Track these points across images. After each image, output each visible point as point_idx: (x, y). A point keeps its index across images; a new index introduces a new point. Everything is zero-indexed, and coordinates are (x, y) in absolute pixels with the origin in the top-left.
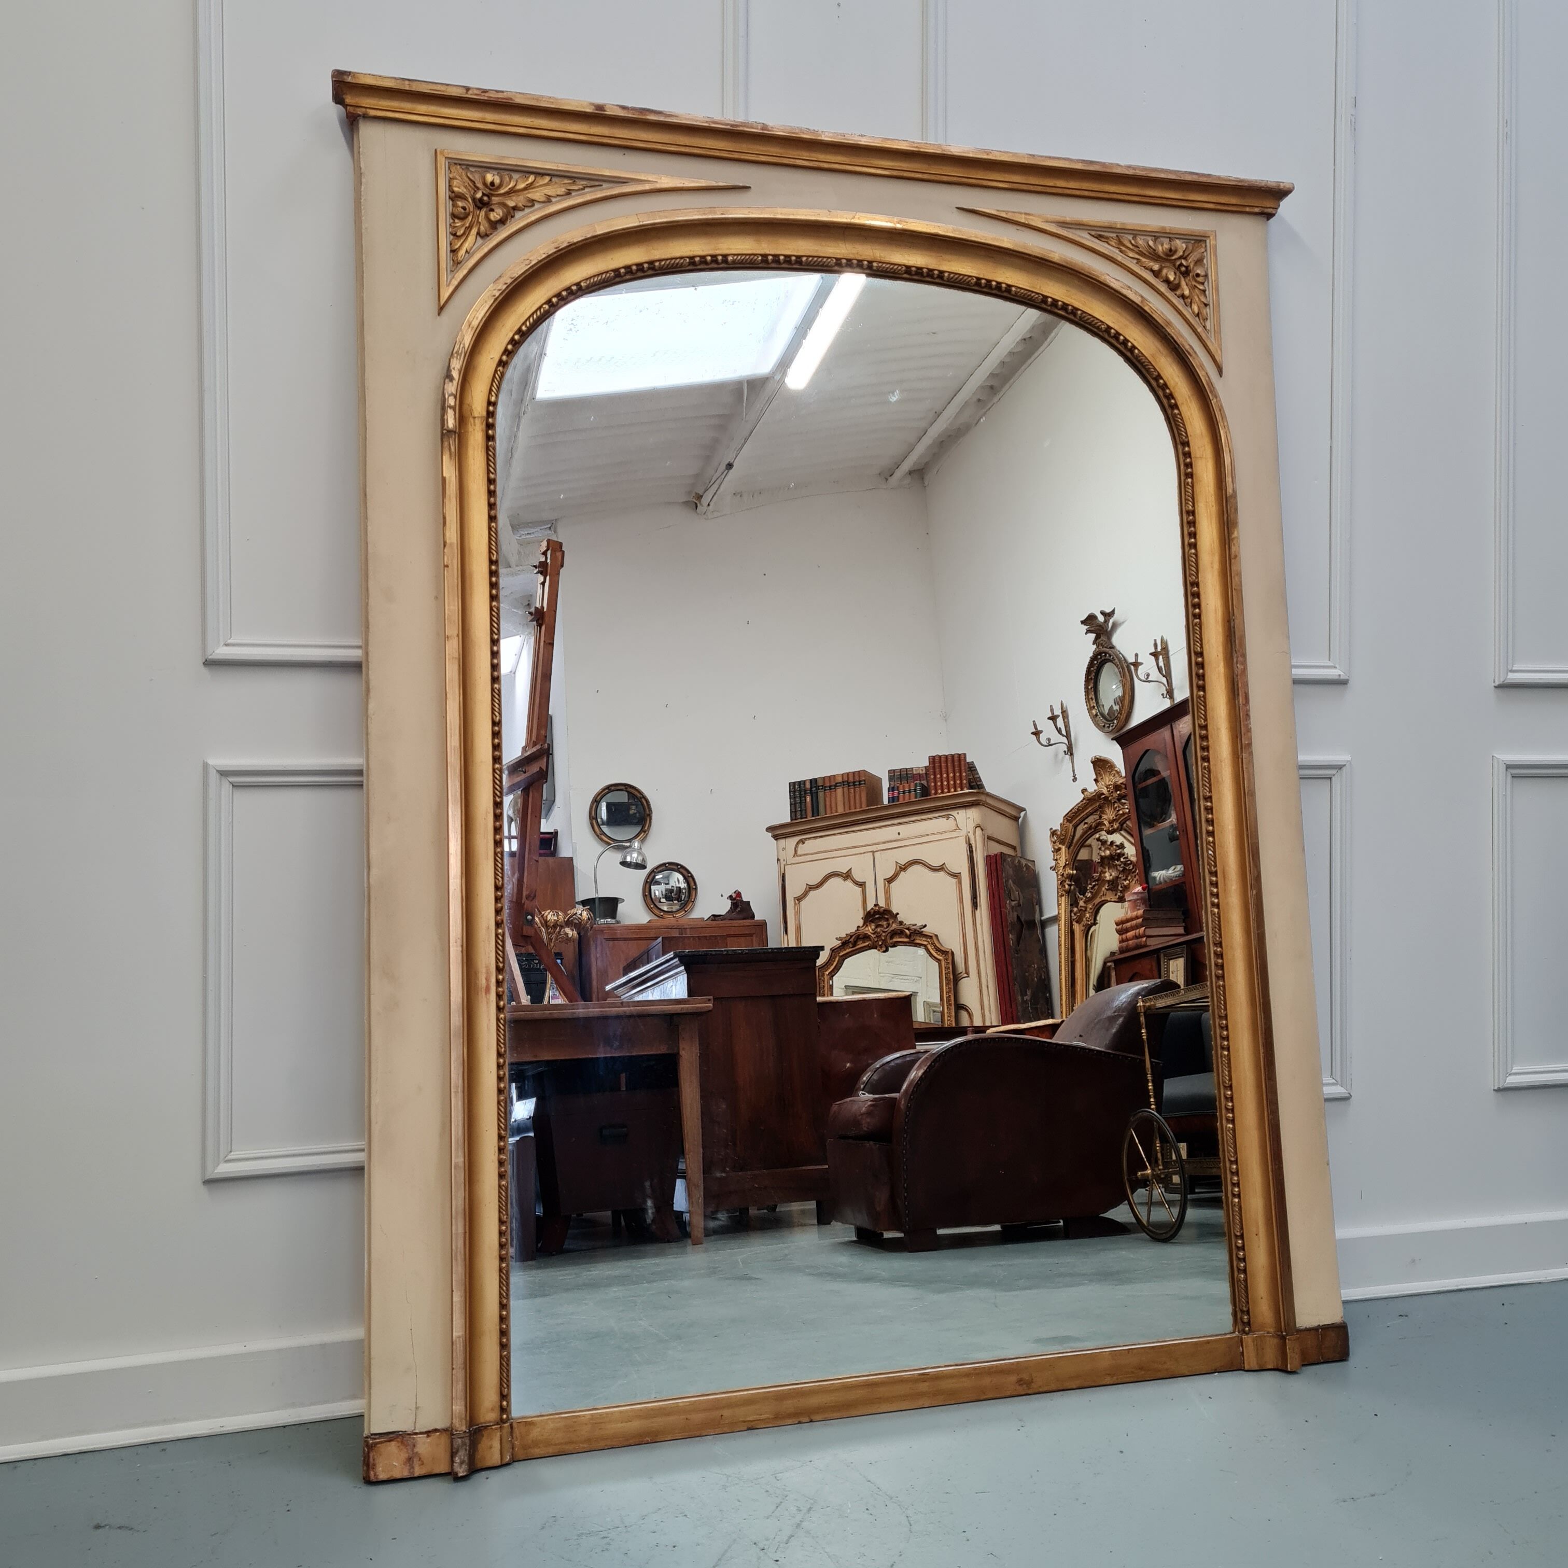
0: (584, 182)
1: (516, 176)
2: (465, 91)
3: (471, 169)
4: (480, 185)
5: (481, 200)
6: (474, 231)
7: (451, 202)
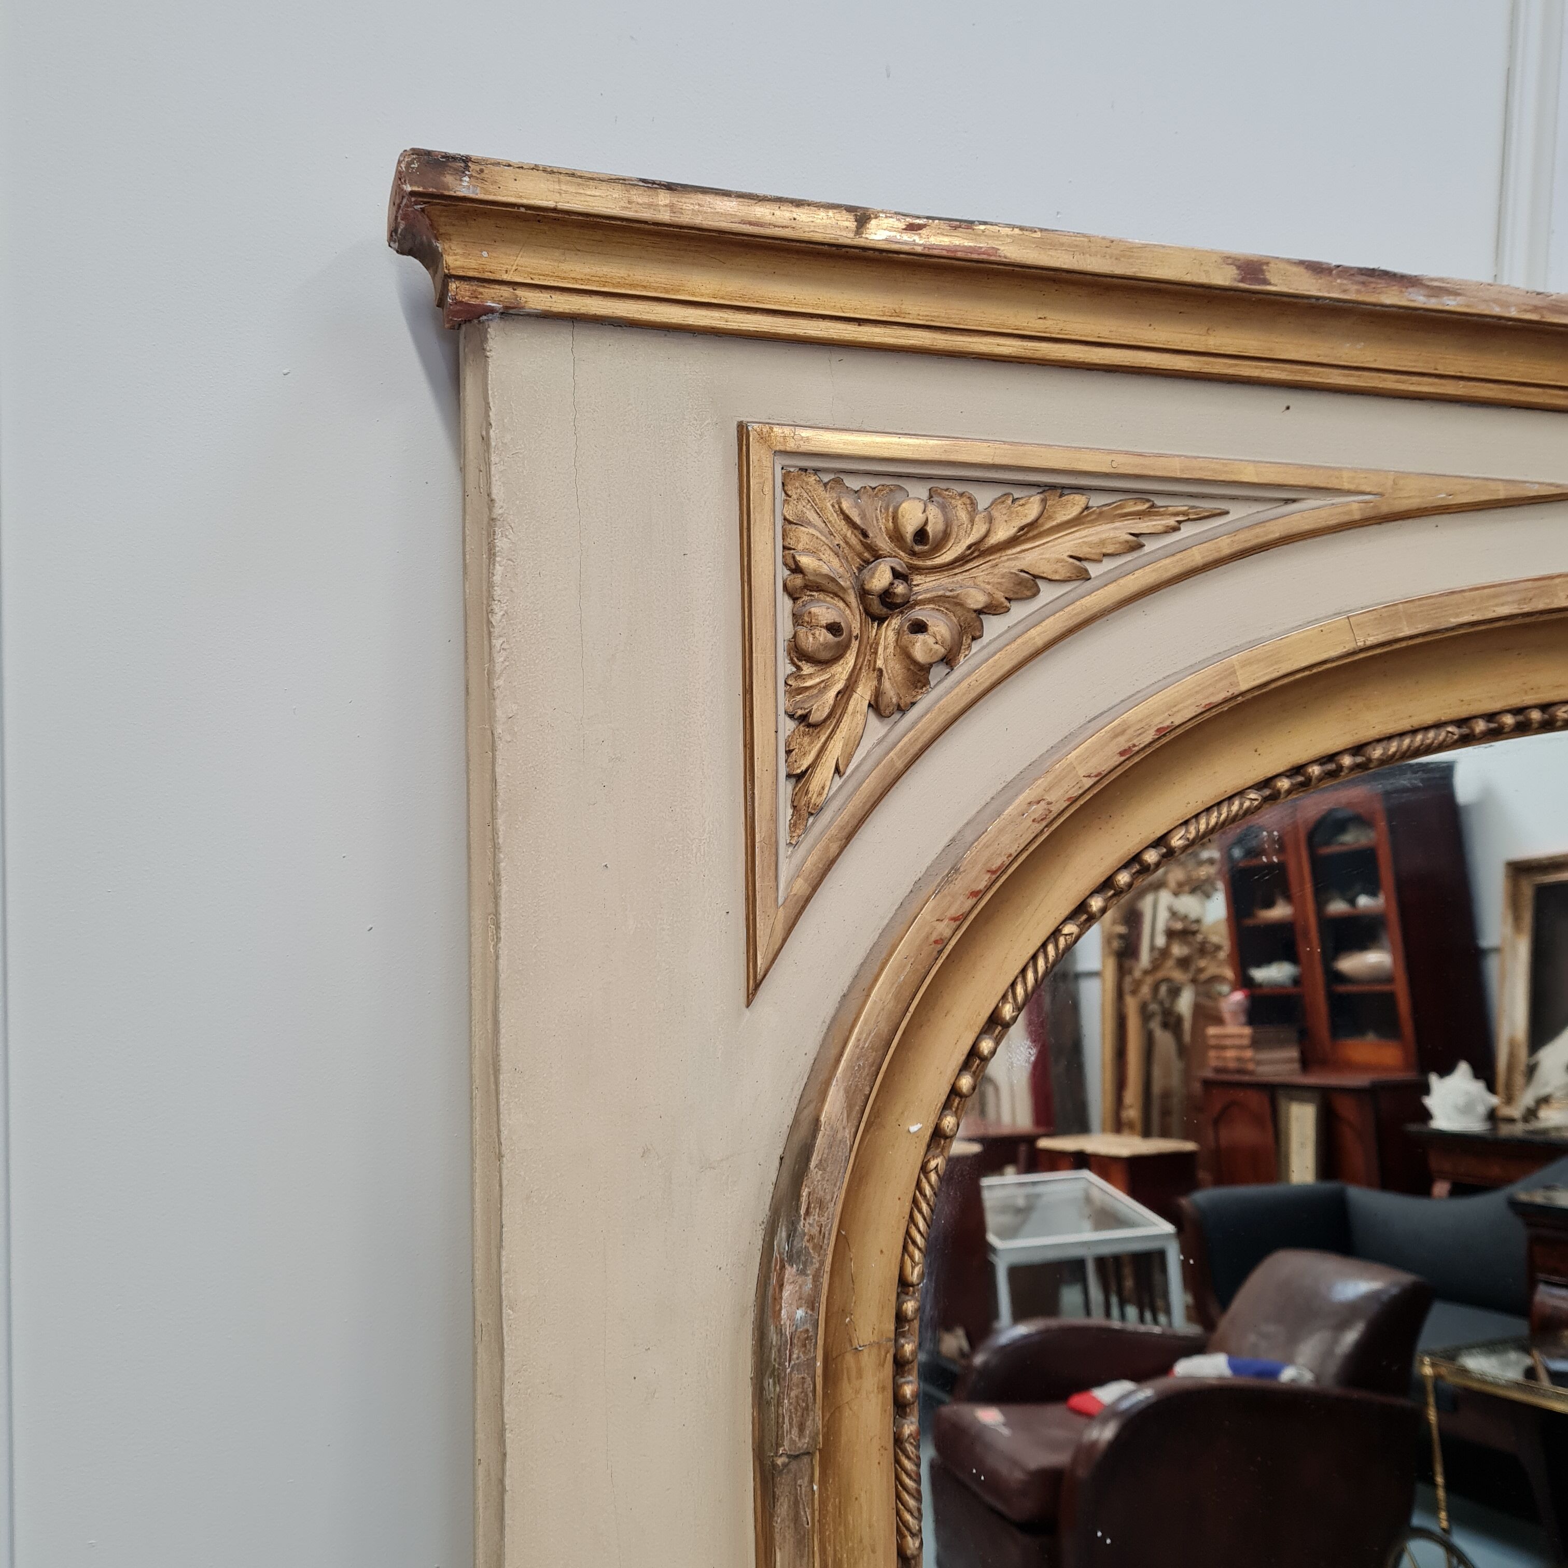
0: (1181, 505)
1: (984, 497)
2: (852, 224)
3: (853, 483)
4: (883, 543)
5: (886, 596)
6: (863, 694)
7: (788, 603)
